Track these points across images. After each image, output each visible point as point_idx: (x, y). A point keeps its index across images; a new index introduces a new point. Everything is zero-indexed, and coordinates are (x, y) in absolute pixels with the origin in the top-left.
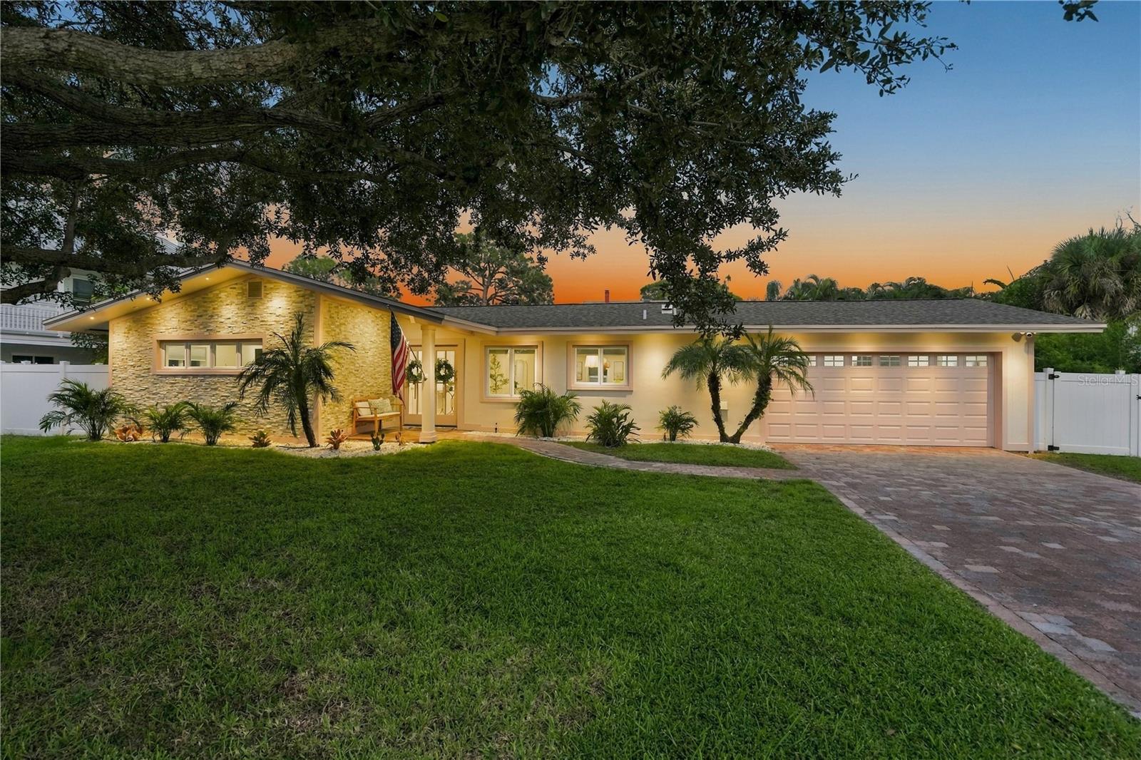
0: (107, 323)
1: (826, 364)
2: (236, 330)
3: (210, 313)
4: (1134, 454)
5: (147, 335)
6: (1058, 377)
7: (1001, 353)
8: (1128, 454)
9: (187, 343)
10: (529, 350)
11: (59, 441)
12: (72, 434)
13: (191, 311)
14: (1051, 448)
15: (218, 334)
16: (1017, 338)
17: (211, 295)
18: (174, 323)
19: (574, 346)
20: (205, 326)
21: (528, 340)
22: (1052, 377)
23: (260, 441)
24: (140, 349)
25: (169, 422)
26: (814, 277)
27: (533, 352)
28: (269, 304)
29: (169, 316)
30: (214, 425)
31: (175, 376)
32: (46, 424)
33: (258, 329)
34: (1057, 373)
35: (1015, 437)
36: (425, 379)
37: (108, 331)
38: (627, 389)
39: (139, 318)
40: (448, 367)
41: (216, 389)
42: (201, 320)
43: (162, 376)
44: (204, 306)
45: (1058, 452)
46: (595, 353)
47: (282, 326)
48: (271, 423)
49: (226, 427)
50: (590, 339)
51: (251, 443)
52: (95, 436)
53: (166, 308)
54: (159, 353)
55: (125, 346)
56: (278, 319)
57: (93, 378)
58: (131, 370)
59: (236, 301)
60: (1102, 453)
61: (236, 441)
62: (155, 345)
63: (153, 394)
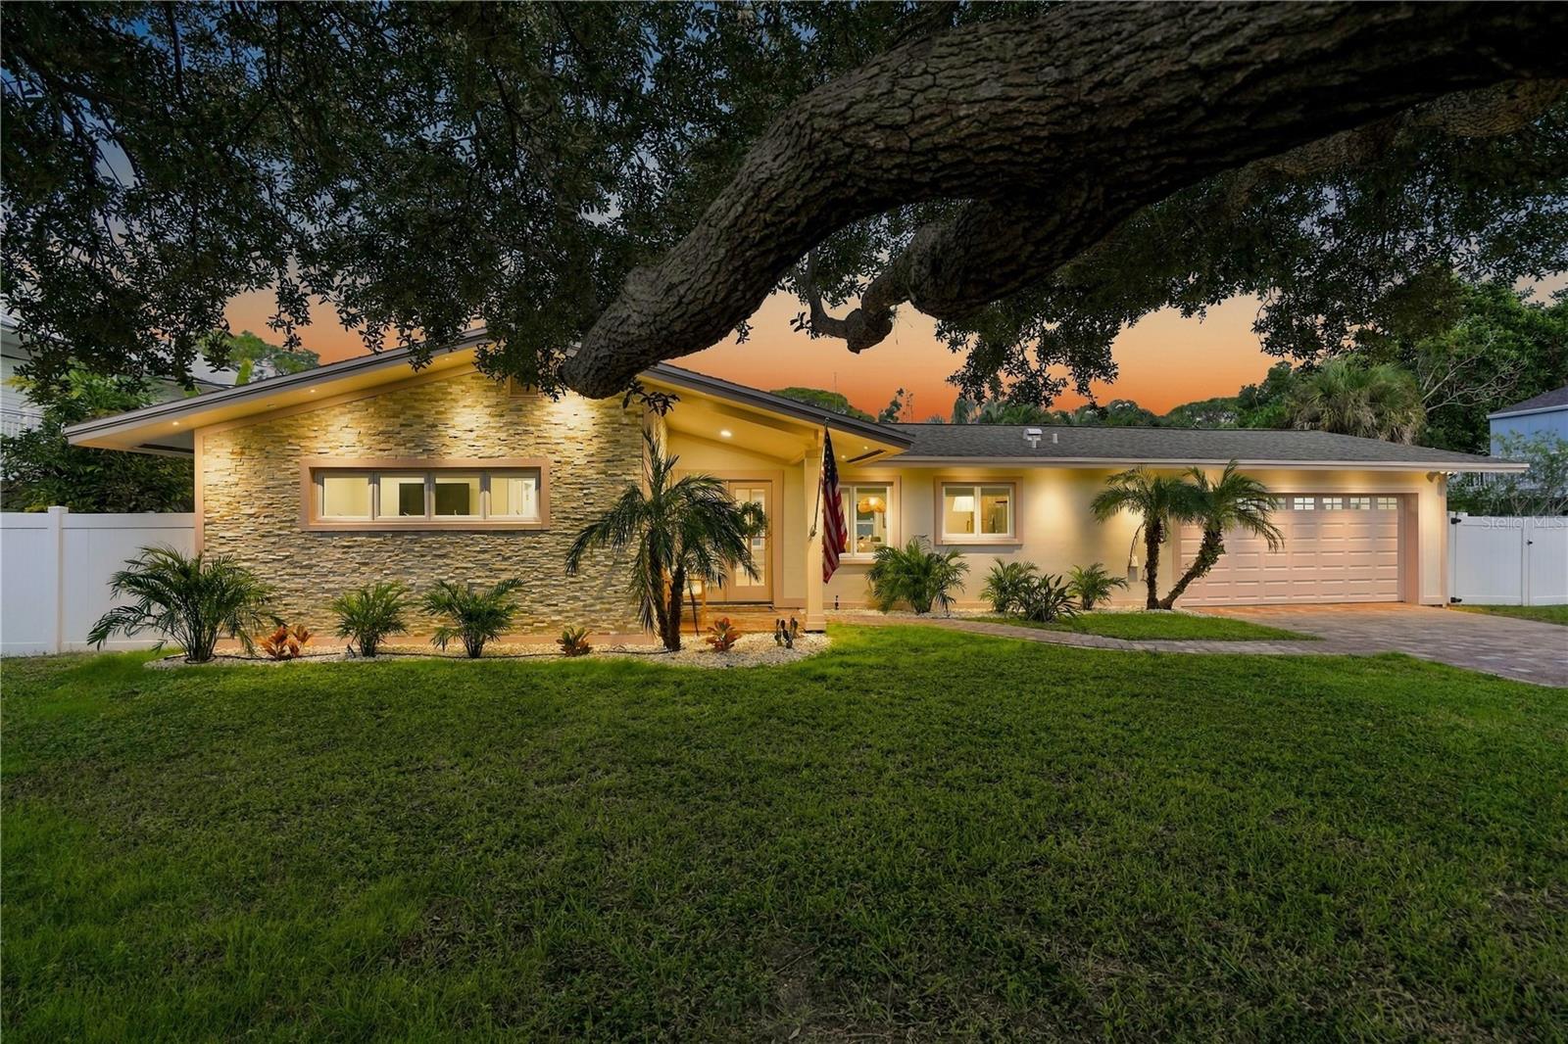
2: (488, 452)
3: (429, 420)
5: (285, 458)
6: (1460, 521)
7: (1416, 494)
9: (376, 473)
10: (878, 488)
13: (388, 417)
14: (1453, 600)
15: (447, 458)
16: (1431, 477)
18: (349, 437)
19: (943, 484)
20: (420, 443)
21: (878, 474)
22: (1454, 521)
23: (573, 645)
24: (271, 483)
27: (885, 491)
28: (554, 409)
29: (337, 423)
30: (478, 620)
32: (99, 634)
33: (532, 451)
34: (1459, 517)
35: (1430, 589)
37: (192, 451)
38: (1016, 542)
39: (270, 424)
40: (758, 512)
41: (444, 556)
42: (408, 433)
43: (323, 533)
44: (412, 408)
46: (970, 493)
47: (579, 446)
48: (560, 613)
50: (964, 473)
51: (558, 650)
52: (202, 652)
53: (332, 408)
54: (313, 490)
55: (233, 479)
56: (571, 434)
58: (248, 525)
59: (485, 401)
61: (518, 646)
62: (307, 474)
63: (306, 567)
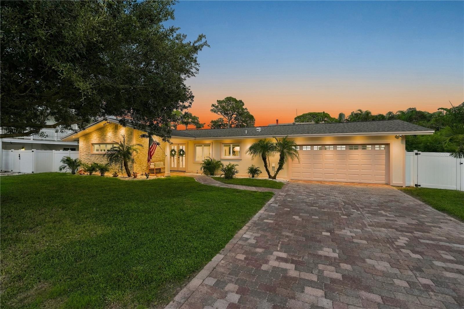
0: (78, 138)
1: (315, 149)
2: (112, 140)
3: (105, 135)
4: (458, 189)
5: (89, 142)
6: (420, 154)
7: (389, 144)
8: (455, 189)
9: (99, 144)
10: (208, 145)
11: (65, 174)
12: (67, 172)
13: (100, 134)
14: (416, 185)
15: (107, 141)
16: (397, 137)
17: (105, 129)
18: (95, 138)
19: (222, 144)
20: (104, 139)
21: (208, 142)
22: (417, 154)
23: (115, 175)
24: (87, 146)
25: (92, 169)
26: (360, 110)
27: (210, 146)
28: (121, 132)
29: (94, 136)
30: (103, 170)
31: (96, 154)
32: (61, 169)
33: (117, 140)
34: (419, 152)
35: (396, 181)
36: (166, 156)
37: (79, 141)
38: (240, 159)
39: (87, 136)
40: (183, 151)
42: (102, 137)
43: (93, 154)
44: (103, 133)
45: (419, 187)
46: (229, 145)
49: (108, 171)
51: (112, 175)
52: (73, 173)
53: (94, 133)
54: (92, 147)
55: (83, 145)
57: (73, 155)
58: (85, 153)
59: (112, 131)
60: (442, 188)
61: (109, 175)
62: (91, 145)
63: (91, 160)
